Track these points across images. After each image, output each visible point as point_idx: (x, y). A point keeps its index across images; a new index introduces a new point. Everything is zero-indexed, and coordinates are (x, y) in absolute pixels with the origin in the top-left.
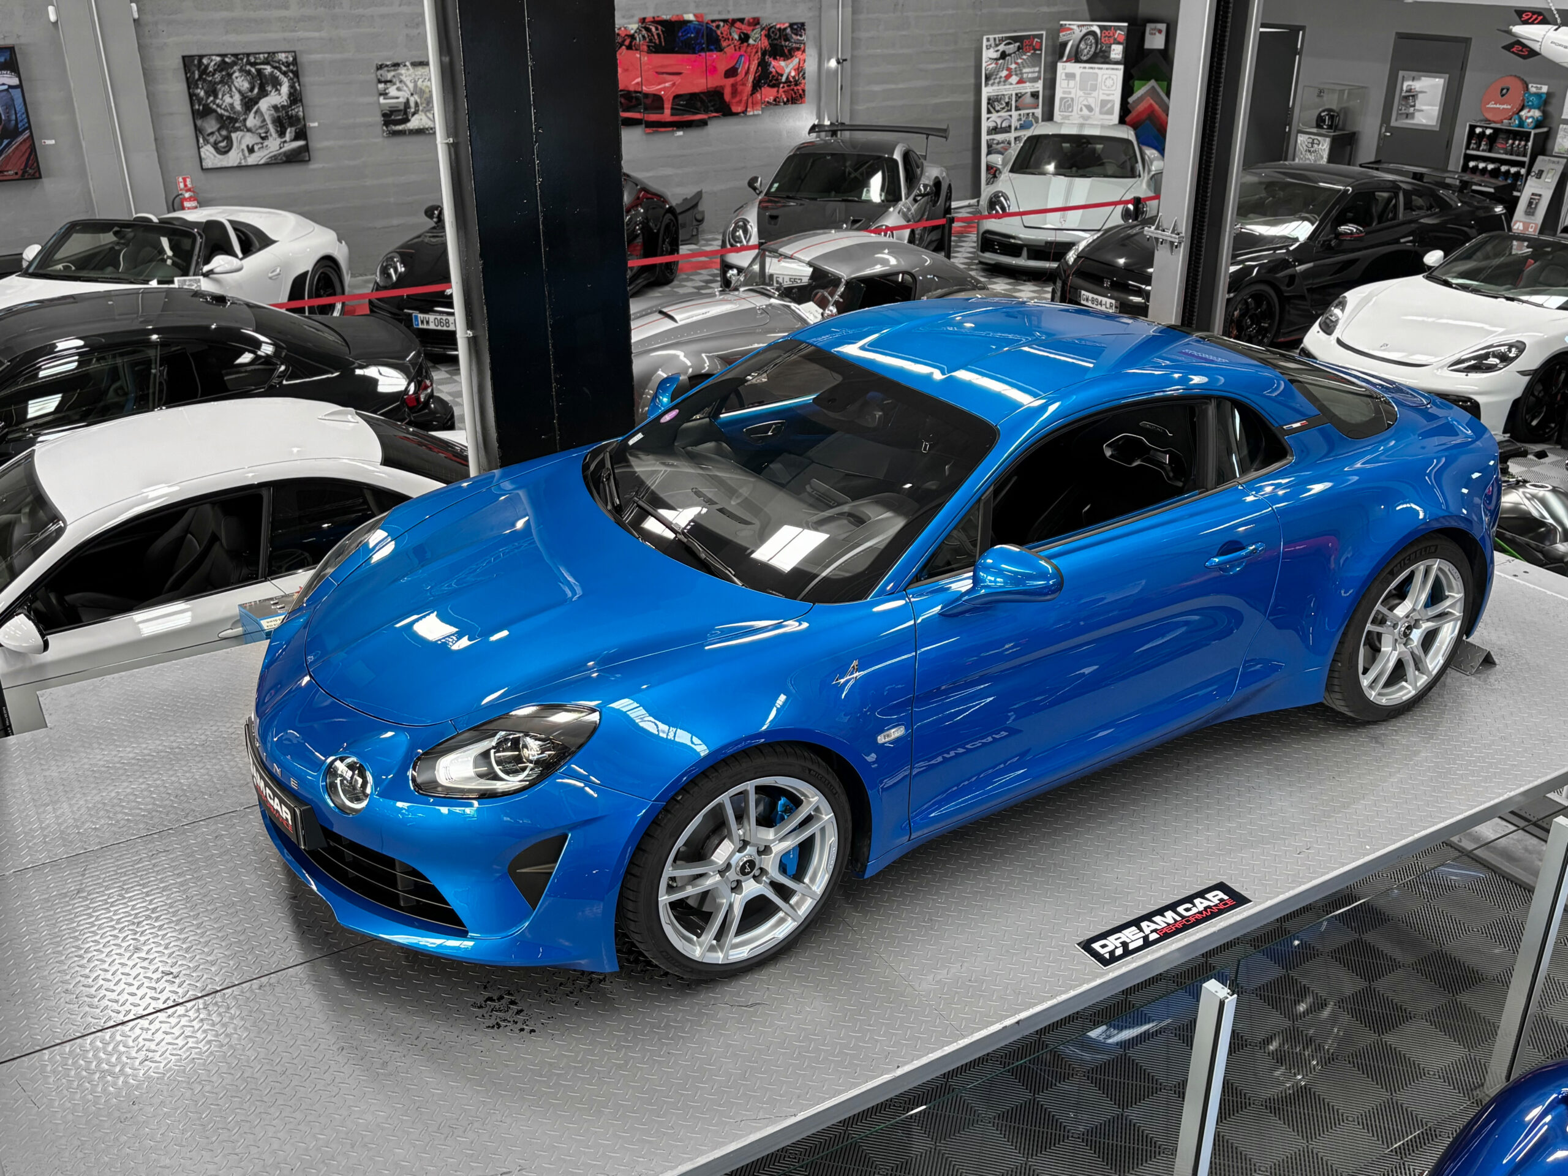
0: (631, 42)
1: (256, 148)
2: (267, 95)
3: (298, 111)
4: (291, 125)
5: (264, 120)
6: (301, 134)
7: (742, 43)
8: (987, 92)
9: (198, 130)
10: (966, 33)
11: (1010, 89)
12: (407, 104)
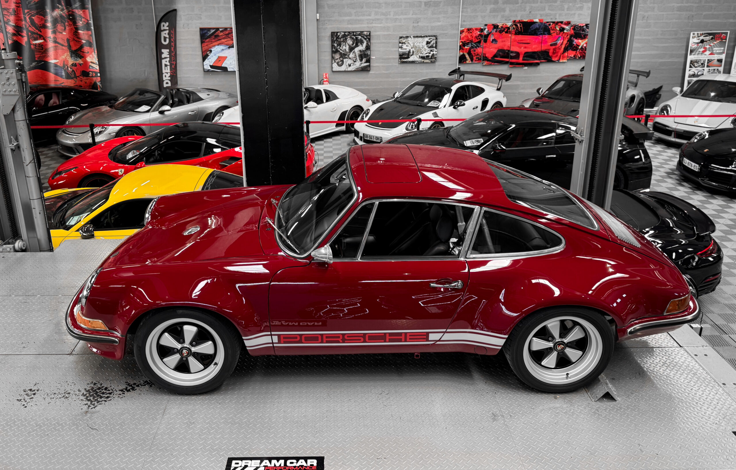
0: (508, 30)
1: (352, 65)
2: (358, 46)
3: (369, 52)
4: (365, 57)
5: (356, 55)
6: (368, 61)
7: (561, 32)
8: (690, 58)
9: (333, 58)
10: (682, 30)
11: (706, 57)
12: (409, 52)
